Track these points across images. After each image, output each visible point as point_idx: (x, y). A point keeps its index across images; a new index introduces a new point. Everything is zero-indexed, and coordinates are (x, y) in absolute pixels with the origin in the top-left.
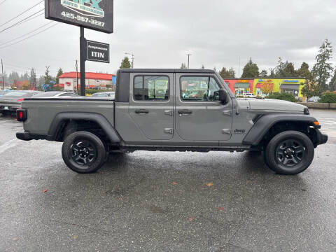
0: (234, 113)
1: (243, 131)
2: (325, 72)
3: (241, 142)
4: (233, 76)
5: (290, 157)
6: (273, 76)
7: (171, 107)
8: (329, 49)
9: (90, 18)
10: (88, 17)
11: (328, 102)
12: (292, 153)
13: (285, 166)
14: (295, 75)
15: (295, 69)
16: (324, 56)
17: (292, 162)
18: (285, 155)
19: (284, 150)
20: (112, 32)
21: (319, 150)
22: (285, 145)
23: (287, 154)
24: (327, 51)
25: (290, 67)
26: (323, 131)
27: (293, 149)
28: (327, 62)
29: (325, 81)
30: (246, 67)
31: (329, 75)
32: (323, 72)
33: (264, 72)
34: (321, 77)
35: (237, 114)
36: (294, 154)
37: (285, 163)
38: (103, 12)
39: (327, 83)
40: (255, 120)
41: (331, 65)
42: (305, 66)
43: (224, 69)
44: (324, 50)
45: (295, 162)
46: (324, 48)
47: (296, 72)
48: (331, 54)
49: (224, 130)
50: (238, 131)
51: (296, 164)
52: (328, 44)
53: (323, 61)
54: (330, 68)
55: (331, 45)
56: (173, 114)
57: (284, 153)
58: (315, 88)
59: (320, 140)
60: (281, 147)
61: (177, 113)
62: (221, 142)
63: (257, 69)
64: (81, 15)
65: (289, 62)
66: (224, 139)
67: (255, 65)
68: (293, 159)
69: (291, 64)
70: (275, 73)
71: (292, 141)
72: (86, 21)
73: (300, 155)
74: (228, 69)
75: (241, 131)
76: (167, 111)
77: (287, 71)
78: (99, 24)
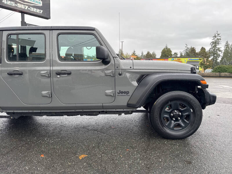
0: (117, 74)
1: (127, 93)
2: (216, 54)
3: (126, 104)
4: (155, 57)
5: (177, 120)
6: (181, 56)
7: (48, 68)
8: (219, 38)
9: (29, 6)
10: (27, 5)
11: (219, 72)
12: (179, 116)
13: (172, 129)
14: (197, 55)
15: (196, 52)
16: (216, 42)
17: (179, 125)
18: (171, 118)
19: (171, 112)
20: (50, 18)
21: (208, 112)
22: (170, 107)
23: (173, 117)
24: (218, 39)
25: (193, 50)
26: (210, 90)
27: (180, 111)
28: (218, 47)
29: (217, 59)
30: (163, 50)
31: (219, 56)
32: (215, 54)
33: (176, 54)
34: (214, 57)
35: (120, 75)
36: (181, 117)
37: (172, 126)
38: (41, 2)
39: (218, 61)
40: (139, 81)
41: (221, 49)
42: (203, 49)
43: (148, 53)
44: (216, 39)
45: (183, 125)
46: (215, 37)
47: (197, 54)
48: (220, 41)
49: (107, 91)
50: (122, 92)
51: (183, 128)
52: (218, 34)
53: (215, 46)
54: (220, 51)
55: (220, 35)
56: (49, 75)
57: (170, 116)
58: (210, 62)
59: (208, 100)
60: (167, 109)
61: (54, 74)
62: (104, 105)
63: (171, 52)
64: (21, 4)
65: (192, 47)
66: (107, 102)
67: (169, 49)
68: (180, 122)
69: (194, 48)
70: (183, 55)
71: (178, 102)
72: (26, 8)
73: (188, 117)
74: (151, 53)
75: (125, 92)
76: (42, 72)
77: (191, 53)
78: (38, 11)
